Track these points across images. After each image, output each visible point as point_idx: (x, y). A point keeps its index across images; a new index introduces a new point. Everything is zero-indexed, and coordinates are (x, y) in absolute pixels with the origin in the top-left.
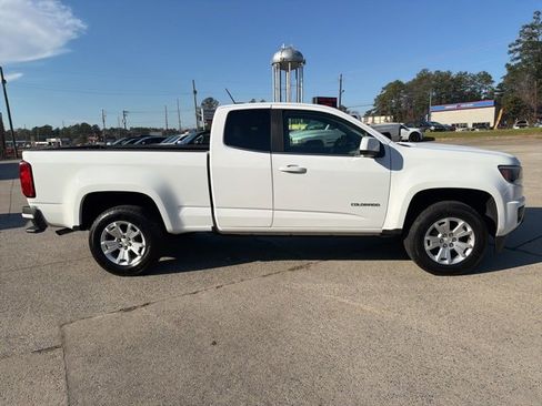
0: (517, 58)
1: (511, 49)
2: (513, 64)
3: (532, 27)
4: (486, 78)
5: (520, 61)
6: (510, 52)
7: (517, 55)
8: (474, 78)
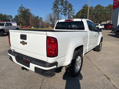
0: (20, 13)
1: (18, 11)
2: (19, 14)
3: (21, 7)
4: (11, 17)
5: (20, 14)
6: (18, 12)
7: (19, 13)
8: (8, 16)
